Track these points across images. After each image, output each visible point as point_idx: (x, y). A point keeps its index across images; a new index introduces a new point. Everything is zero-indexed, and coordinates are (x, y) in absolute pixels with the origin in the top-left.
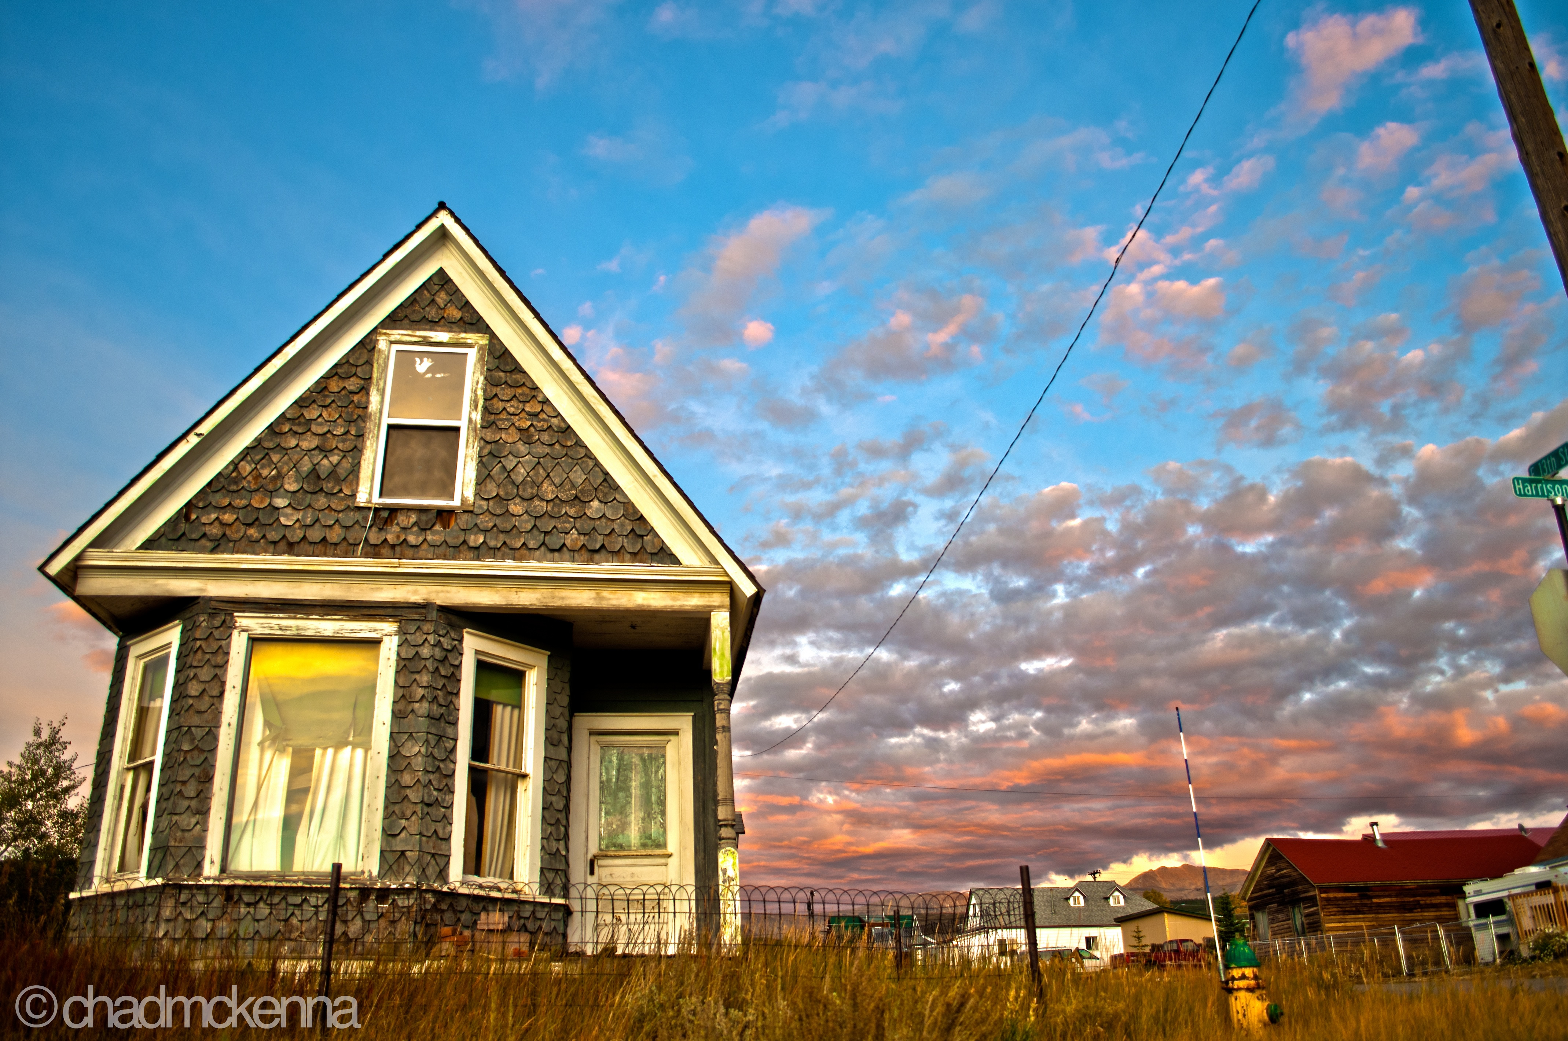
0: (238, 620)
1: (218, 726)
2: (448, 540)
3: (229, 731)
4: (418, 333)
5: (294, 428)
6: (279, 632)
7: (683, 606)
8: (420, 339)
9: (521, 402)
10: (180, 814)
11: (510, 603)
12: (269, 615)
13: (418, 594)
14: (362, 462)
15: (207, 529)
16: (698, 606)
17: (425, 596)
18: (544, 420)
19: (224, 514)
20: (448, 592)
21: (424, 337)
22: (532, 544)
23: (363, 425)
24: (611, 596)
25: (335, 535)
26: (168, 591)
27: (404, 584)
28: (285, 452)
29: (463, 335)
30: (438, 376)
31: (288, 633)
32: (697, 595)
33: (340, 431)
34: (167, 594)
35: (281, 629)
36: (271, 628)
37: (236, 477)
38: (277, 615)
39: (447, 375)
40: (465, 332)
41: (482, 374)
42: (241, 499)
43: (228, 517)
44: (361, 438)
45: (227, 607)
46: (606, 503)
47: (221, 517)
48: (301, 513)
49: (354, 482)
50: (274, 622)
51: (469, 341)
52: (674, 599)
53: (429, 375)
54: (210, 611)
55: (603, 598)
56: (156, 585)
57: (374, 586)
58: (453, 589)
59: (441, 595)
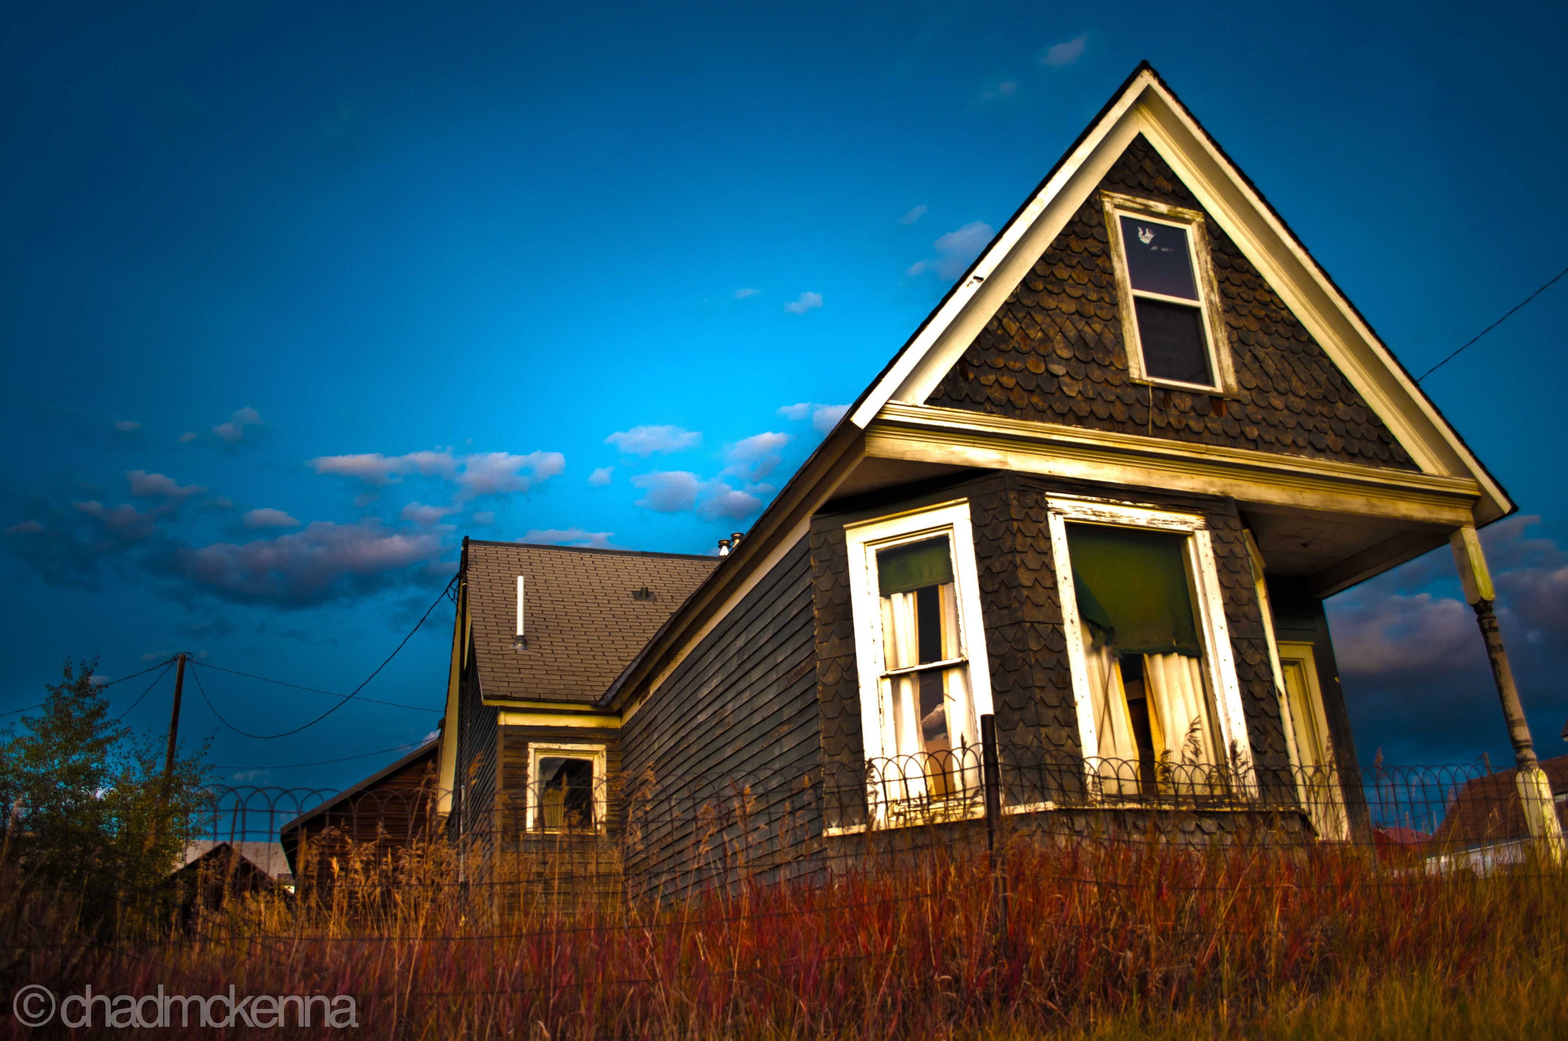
0: (1049, 500)
1: (1061, 624)
2: (1227, 430)
3: (1074, 630)
4: (1139, 200)
5: (1049, 287)
6: (1093, 518)
7: (1438, 519)
8: (1141, 207)
9: (1250, 289)
10: (1048, 726)
11: (1297, 502)
12: (1082, 497)
13: (1215, 487)
14: (1124, 335)
15: (989, 391)
16: (1450, 520)
17: (1222, 489)
18: (1274, 311)
19: (1003, 376)
20: (1241, 486)
21: (1146, 206)
22: (1300, 442)
23: (1114, 293)
24: (1379, 504)
25: (1120, 412)
26: (967, 460)
27: (1201, 473)
28: (1046, 313)
29: (1180, 209)
30: (1163, 250)
31: (1103, 519)
32: (1446, 509)
33: (1094, 296)
34: (966, 464)
35: (1095, 515)
36: (1085, 513)
37: (1003, 335)
38: (1090, 498)
39: (1172, 250)
40: (1181, 206)
41: (1208, 254)
42: (1015, 362)
43: (1008, 381)
44: (1116, 308)
45: (1035, 484)
46: (1349, 406)
47: (1000, 380)
48: (1080, 384)
49: (1122, 356)
50: (1086, 506)
51: (1187, 217)
52: (1431, 512)
53: (1154, 248)
54: (1018, 488)
55: (1373, 505)
56: (952, 453)
57: (1172, 473)
58: (1246, 484)
59: (1235, 488)
